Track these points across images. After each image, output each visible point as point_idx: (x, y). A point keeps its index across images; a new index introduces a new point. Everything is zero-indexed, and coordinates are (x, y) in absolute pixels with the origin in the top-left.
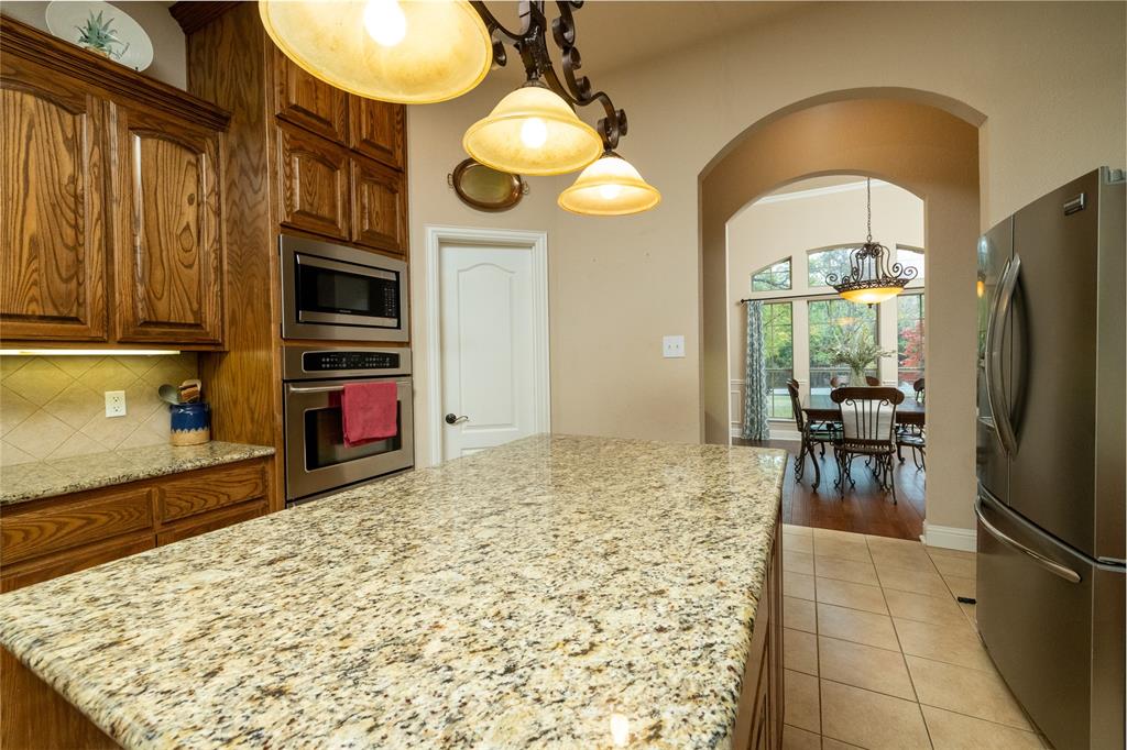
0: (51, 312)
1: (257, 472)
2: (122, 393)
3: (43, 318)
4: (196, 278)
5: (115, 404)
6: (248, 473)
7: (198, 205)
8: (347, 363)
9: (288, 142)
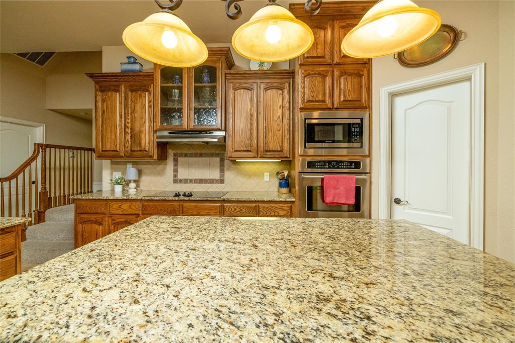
0: (245, 149)
1: (288, 207)
2: (268, 173)
3: (244, 151)
4: (281, 134)
5: (267, 177)
6: (285, 207)
7: (283, 108)
8: (328, 166)
9: (303, 74)
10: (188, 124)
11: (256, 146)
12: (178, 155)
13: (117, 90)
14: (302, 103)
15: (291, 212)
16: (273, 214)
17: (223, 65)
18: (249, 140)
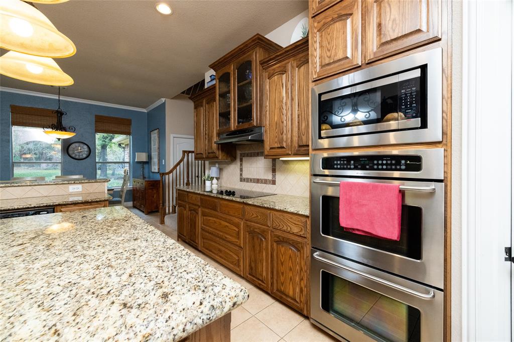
0: (279, 145)
3: (278, 148)
6: (298, 221)
8: (354, 165)
9: (316, 28)
10: (233, 124)
11: (289, 140)
12: (243, 155)
13: (202, 106)
14: (315, 72)
15: (306, 231)
16: (285, 228)
17: (257, 56)
18: (282, 134)
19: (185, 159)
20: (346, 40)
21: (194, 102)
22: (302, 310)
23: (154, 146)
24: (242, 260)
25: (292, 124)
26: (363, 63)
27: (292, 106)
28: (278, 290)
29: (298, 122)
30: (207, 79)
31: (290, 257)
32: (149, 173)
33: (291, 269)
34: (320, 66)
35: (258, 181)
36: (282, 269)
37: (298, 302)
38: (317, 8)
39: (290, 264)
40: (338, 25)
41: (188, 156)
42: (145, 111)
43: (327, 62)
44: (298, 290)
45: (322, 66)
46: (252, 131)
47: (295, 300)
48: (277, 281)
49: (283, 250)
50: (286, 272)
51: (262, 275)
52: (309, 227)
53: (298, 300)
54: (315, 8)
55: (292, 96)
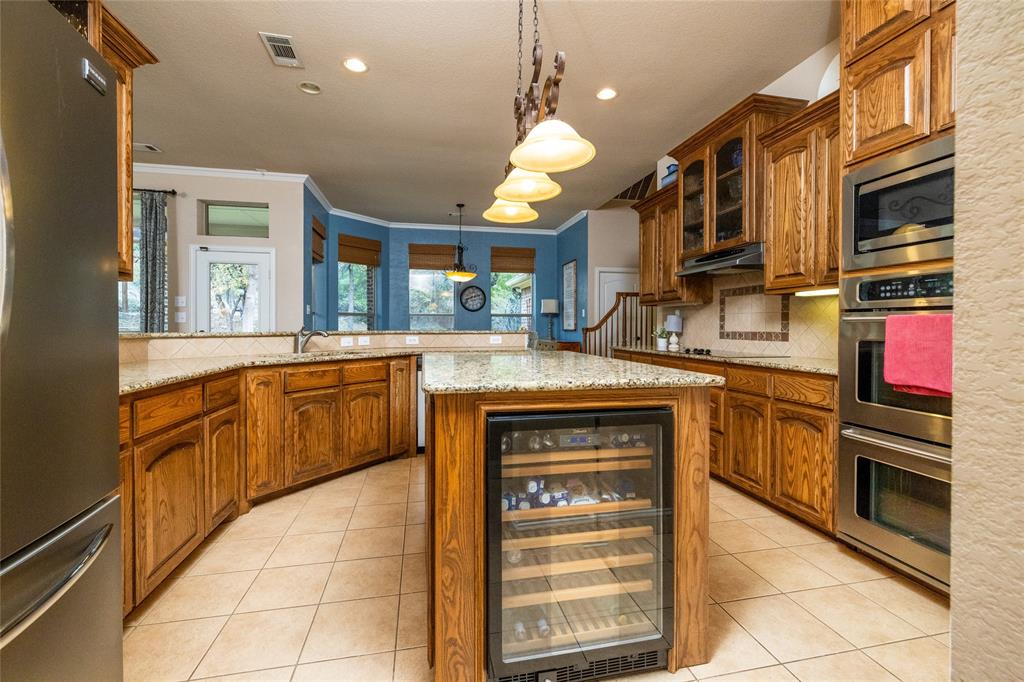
0: (792, 271)
3: (790, 275)
8: (915, 290)
9: (850, 84)
10: (709, 243)
11: (812, 262)
12: (725, 293)
13: (653, 217)
14: (850, 153)
15: (832, 399)
16: (796, 397)
17: (753, 127)
18: (798, 252)
19: (621, 307)
20: (903, 99)
21: (640, 213)
22: (823, 523)
23: (569, 287)
24: (721, 452)
25: (816, 234)
26: (933, 130)
27: (816, 204)
28: (783, 494)
29: (829, 230)
30: (662, 172)
31: (805, 441)
32: (559, 331)
33: (805, 460)
34: (858, 141)
35: (753, 336)
36: (790, 460)
37: (817, 512)
38: (853, 53)
39: (805, 453)
40: (889, 76)
41: (625, 301)
42: (554, 233)
43: (870, 135)
44: (817, 492)
45: (862, 142)
46: (743, 250)
47: (813, 508)
48: (781, 480)
49: (792, 431)
50: (797, 465)
51: (755, 472)
52: (836, 393)
53: (817, 507)
54: (850, 53)
55: (817, 186)
